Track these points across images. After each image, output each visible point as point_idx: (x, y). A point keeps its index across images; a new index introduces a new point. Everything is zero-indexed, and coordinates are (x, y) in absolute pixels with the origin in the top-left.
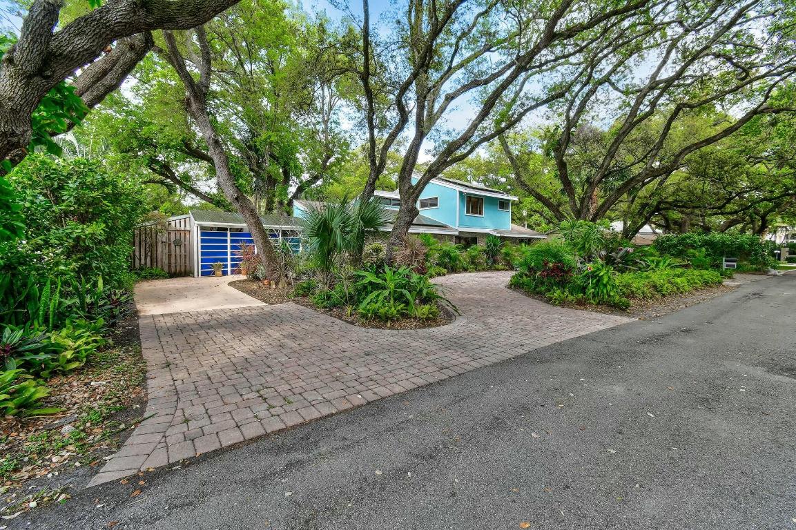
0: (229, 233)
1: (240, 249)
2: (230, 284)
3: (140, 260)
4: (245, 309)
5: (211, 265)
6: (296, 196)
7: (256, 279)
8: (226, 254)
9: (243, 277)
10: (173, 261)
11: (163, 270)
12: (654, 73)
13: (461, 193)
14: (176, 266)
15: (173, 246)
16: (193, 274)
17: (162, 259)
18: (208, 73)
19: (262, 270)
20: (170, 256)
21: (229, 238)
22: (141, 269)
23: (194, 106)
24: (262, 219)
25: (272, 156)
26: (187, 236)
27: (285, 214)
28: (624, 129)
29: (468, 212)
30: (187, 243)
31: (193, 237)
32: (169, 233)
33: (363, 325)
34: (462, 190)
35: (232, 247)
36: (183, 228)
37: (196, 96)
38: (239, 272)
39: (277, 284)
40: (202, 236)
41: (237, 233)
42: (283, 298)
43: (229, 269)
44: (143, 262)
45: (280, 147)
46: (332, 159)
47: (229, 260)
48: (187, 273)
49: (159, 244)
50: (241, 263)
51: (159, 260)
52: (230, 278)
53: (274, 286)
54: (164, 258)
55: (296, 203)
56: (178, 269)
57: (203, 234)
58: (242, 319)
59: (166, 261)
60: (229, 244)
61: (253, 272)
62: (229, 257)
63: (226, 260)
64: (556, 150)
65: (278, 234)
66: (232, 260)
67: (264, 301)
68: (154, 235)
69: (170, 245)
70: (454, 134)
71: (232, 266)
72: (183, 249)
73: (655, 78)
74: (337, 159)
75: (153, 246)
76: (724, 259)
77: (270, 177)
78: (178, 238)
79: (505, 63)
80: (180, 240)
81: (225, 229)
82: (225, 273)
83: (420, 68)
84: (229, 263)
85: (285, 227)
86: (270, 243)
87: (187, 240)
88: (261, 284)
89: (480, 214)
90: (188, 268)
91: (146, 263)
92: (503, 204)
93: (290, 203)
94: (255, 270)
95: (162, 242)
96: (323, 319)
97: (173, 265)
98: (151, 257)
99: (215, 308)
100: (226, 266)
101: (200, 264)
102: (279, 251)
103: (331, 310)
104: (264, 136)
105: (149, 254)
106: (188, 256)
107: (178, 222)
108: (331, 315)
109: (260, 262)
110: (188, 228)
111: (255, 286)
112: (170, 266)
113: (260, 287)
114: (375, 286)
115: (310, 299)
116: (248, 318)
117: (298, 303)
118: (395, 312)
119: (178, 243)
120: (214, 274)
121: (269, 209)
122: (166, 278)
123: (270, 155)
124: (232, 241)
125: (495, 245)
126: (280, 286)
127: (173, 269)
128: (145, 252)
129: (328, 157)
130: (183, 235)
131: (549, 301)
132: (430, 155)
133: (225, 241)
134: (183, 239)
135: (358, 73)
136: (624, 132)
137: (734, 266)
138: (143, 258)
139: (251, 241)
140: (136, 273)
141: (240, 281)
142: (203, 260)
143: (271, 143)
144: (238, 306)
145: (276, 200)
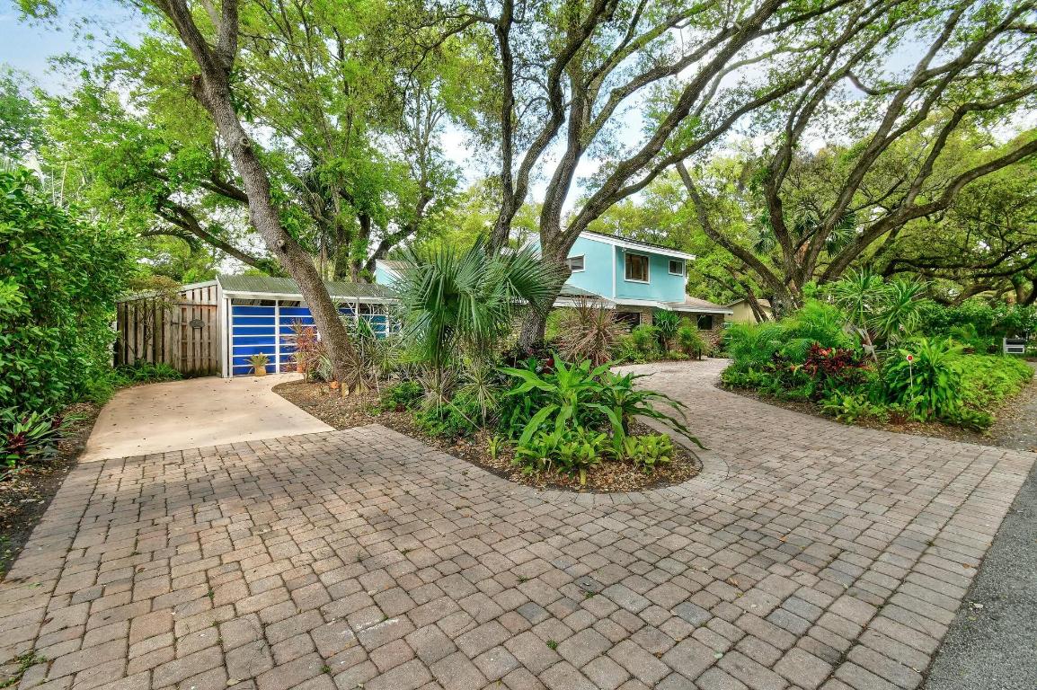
0: (277, 308)
1: (293, 332)
2: (275, 389)
3: (136, 352)
4: (291, 440)
5: (249, 358)
6: (379, 255)
7: (318, 378)
8: (272, 340)
9: (297, 376)
10: (190, 353)
11: (172, 367)
12: (924, 60)
13: (618, 249)
14: (194, 360)
15: (189, 330)
16: (221, 372)
17: (171, 350)
18: (233, 35)
19: (327, 365)
20: (184, 345)
21: (277, 316)
22: (137, 366)
23: (208, 89)
24: (329, 289)
25: (344, 194)
26: (213, 314)
27: (363, 281)
28: (874, 146)
29: (628, 277)
30: (212, 324)
31: (220, 316)
32: (184, 310)
33: (529, 481)
34: (620, 245)
35: (283, 330)
36: (205, 301)
37: (211, 71)
38: (293, 369)
39: (352, 389)
40: (234, 313)
41: (291, 308)
42: (362, 416)
43: (277, 364)
44: (140, 355)
45: (356, 180)
46: (431, 203)
47: (277, 350)
48: (212, 371)
49: (167, 327)
50: (296, 353)
51: (167, 350)
52: (278, 378)
53: (347, 392)
54: (175, 348)
55: (379, 264)
56: (198, 364)
57: (236, 311)
58: (281, 470)
59: (178, 353)
60: (277, 326)
61: (314, 369)
62: (277, 345)
63: (272, 350)
64: (766, 181)
65: (354, 310)
66: (283, 349)
67: (329, 420)
68: (158, 313)
69: (184, 327)
70: (622, 152)
71: (283, 359)
72: (205, 334)
73: (925, 67)
74: (439, 202)
75: (158, 330)
76: (1005, 339)
77: (340, 228)
78: (197, 317)
79: (701, 42)
80: (200, 322)
81: (272, 303)
82: (270, 370)
83: (599, 13)
84: (277, 354)
85: (363, 299)
86: (341, 323)
87: (213, 319)
88: (326, 389)
89: (645, 280)
90: (213, 363)
91: (145, 356)
92: (675, 265)
93: (371, 265)
94: (317, 364)
95: (172, 324)
96: (444, 465)
97: (190, 359)
98: (154, 346)
99: (235, 440)
100: (272, 359)
101: (231, 356)
102: (355, 336)
103: (454, 443)
104: (330, 164)
105: (151, 341)
106: (213, 344)
107: (197, 293)
108: (456, 454)
109: (324, 353)
110: (213, 302)
111: (315, 392)
112: (184, 361)
113: (323, 393)
114: (539, 398)
115: (411, 418)
116: (295, 464)
117: (388, 425)
118: (592, 453)
119: (198, 325)
120: (253, 372)
121: (341, 275)
122: (177, 378)
123: (340, 193)
124: (282, 320)
125: (671, 324)
126: (357, 392)
127: (190, 364)
128: (145, 338)
129: (426, 200)
130: (205, 312)
131: (830, 415)
132: (584, 188)
133: (272, 321)
134: (205, 319)
135: (492, 21)
136: (874, 151)
137: (1021, 350)
138: (140, 348)
139: (311, 321)
140: (128, 373)
141: (293, 384)
142: (236, 351)
143: (341, 173)
144: (279, 434)
145: (350, 261)
